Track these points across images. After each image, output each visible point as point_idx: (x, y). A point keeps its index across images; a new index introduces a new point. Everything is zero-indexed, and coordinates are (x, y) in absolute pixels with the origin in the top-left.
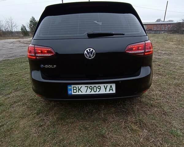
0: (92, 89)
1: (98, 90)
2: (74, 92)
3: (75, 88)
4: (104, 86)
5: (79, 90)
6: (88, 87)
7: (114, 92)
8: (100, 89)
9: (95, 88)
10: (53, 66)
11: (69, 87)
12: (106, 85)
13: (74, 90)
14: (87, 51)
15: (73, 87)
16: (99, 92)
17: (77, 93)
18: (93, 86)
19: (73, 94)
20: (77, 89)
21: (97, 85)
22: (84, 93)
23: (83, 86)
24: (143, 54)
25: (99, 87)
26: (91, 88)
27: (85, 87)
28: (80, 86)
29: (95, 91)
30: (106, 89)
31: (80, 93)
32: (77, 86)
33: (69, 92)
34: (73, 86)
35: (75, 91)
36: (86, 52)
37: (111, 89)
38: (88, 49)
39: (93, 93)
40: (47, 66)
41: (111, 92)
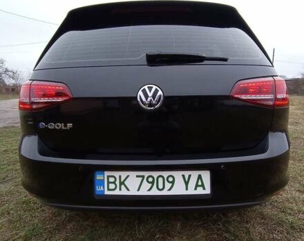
0: (152, 183)
1: (168, 185)
2: (109, 189)
3: (112, 180)
4: (183, 176)
5: (122, 183)
6: (143, 177)
7: (208, 191)
8: (173, 183)
9: (160, 179)
10: (65, 126)
11: (99, 177)
12: (186, 173)
13: (109, 183)
14: (144, 91)
15: (108, 177)
16: (170, 190)
17: (117, 192)
18: (155, 174)
19: (107, 192)
20: (118, 183)
21: (166, 174)
22: (133, 192)
23: (133, 174)
24: (271, 103)
25: (171, 179)
26: (150, 180)
27: (137, 176)
28: (124, 174)
29: (161, 187)
30: (187, 183)
31: (124, 192)
32: (117, 174)
33: (98, 189)
34: (107, 173)
35: (112, 186)
36: (140, 93)
37: (200, 183)
38: (146, 87)
39: (155, 192)
40: (52, 126)
41: (200, 191)
